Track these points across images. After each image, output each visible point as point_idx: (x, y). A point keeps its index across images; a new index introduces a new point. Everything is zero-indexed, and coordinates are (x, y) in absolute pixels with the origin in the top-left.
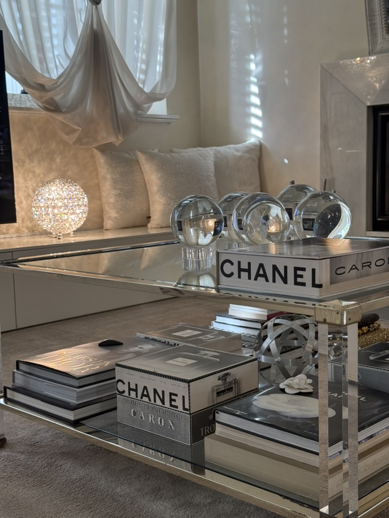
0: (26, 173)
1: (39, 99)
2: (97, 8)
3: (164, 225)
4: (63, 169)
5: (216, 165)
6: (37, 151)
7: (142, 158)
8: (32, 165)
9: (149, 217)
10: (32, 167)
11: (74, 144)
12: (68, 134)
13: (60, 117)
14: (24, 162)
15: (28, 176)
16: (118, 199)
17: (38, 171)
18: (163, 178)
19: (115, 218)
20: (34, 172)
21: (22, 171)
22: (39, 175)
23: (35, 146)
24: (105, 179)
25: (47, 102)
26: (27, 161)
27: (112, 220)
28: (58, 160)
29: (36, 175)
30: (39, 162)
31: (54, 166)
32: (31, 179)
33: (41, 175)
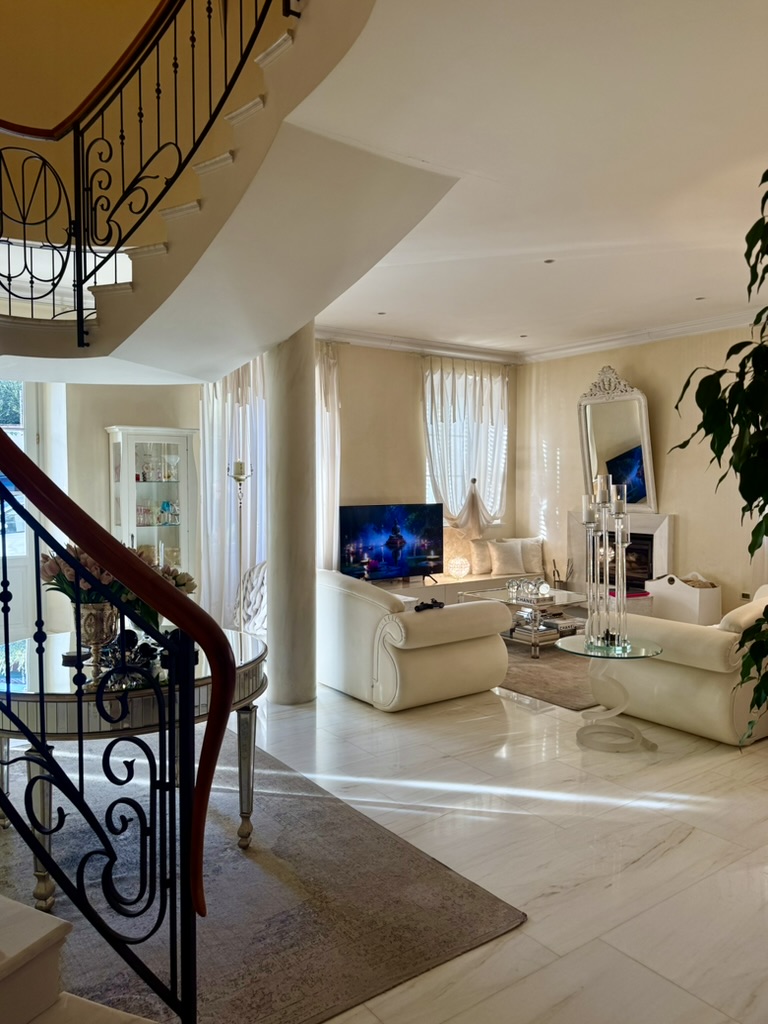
1: (453, 524)
4: (460, 552)
5: (522, 548)
11: (463, 540)
12: (461, 536)
13: (459, 530)
16: (479, 562)
18: (499, 554)
19: (478, 572)
24: (474, 553)
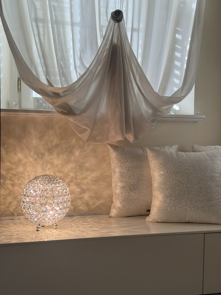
0: (44, 164)
1: (53, 103)
2: (119, 25)
3: (159, 221)
4: (81, 161)
6: (56, 146)
7: (150, 154)
8: (51, 157)
9: (149, 211)
10: (51, 159)
11: (87, 141)
12: (80, 133)
13: (71, 119)
14: (43, 155)
15: (46, 166)
16: (121, 191)
17: (56, 162)
18: (164, 177)
19: (119, 208)
20: (52, 163)
21: (41, 162)
22: (57, 166)
23: (55, 142)
24: (114, 172)
25: (60, 107)
26: (47, 154)
27: (116, 209)
28: (77, 153)
29: (55, 166)
30: (58, 155)
31: (73, 158)
32: (49, 169)
33: (59, 166)
